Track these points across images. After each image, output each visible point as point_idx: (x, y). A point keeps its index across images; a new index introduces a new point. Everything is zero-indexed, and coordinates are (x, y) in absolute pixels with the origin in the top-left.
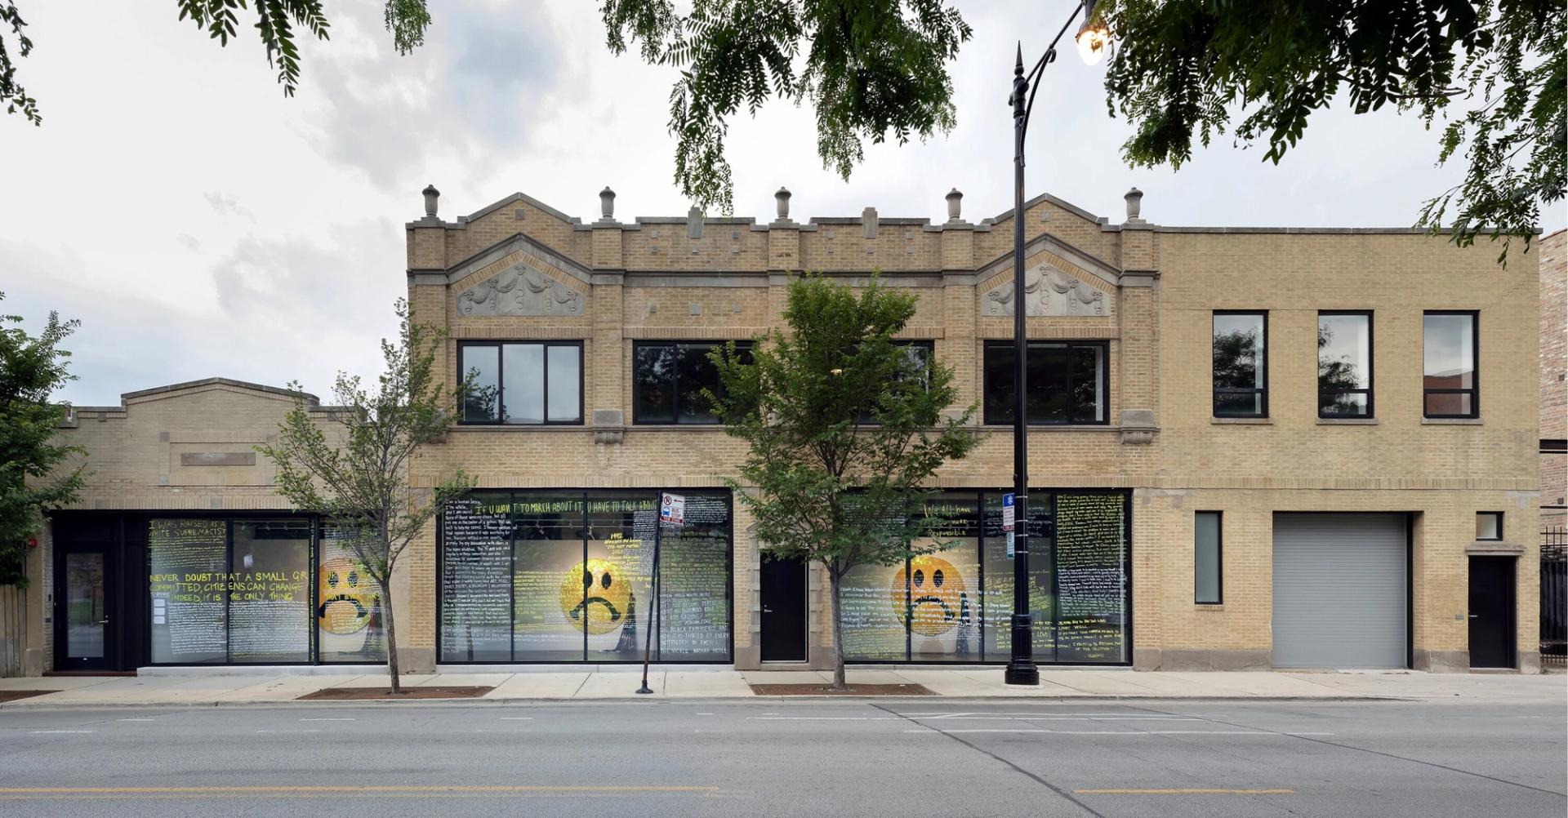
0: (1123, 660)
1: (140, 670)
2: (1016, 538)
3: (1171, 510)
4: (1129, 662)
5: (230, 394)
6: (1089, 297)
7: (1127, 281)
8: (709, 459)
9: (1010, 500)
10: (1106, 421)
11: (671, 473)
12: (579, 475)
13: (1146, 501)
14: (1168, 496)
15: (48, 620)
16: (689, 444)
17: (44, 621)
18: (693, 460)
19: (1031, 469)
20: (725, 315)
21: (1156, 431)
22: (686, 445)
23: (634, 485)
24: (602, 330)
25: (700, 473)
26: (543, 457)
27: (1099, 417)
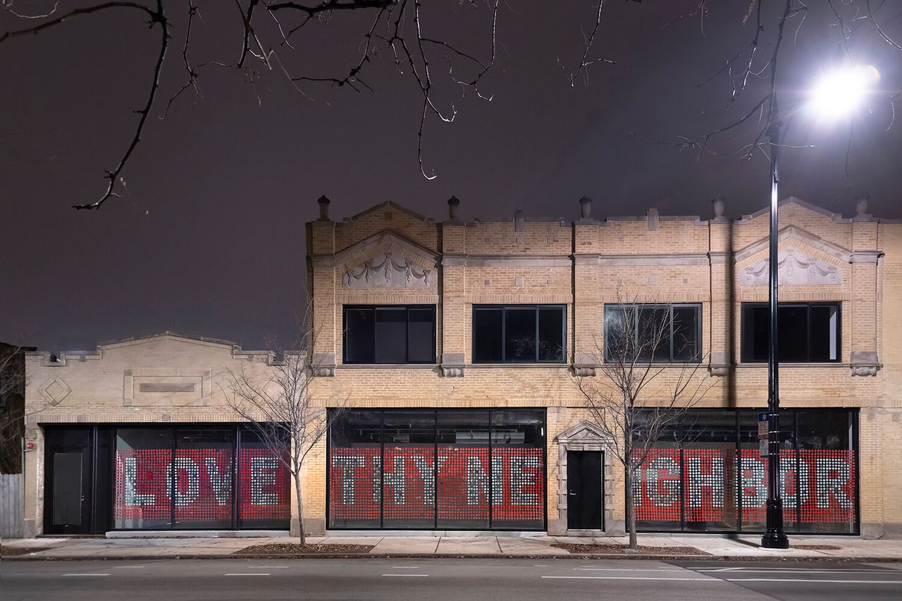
0: (851, 531)
1: (108, 534)
2: (770, 444)
3: (891, 423)
4: (857, 532)
5: (177, 343)
6: (826, 270)
7: (857, 258)
8: (528, 387)
9: (764, 417)
10: (839, 359)
11: (500, 397)
12: (431, 398)
13: (871, 417)
14: (887, 413)
15: (40, 499)
16: (511, 376)
17: (37, 499)
18: (516, 388)
19: (781, 394)
20: (541, 286)
21: (879, 367)
22: (512, 377)
23: (473, 406)
24: (449, 297)
25: (522, 397)
26: (406, 386)
27: (833, 356)
